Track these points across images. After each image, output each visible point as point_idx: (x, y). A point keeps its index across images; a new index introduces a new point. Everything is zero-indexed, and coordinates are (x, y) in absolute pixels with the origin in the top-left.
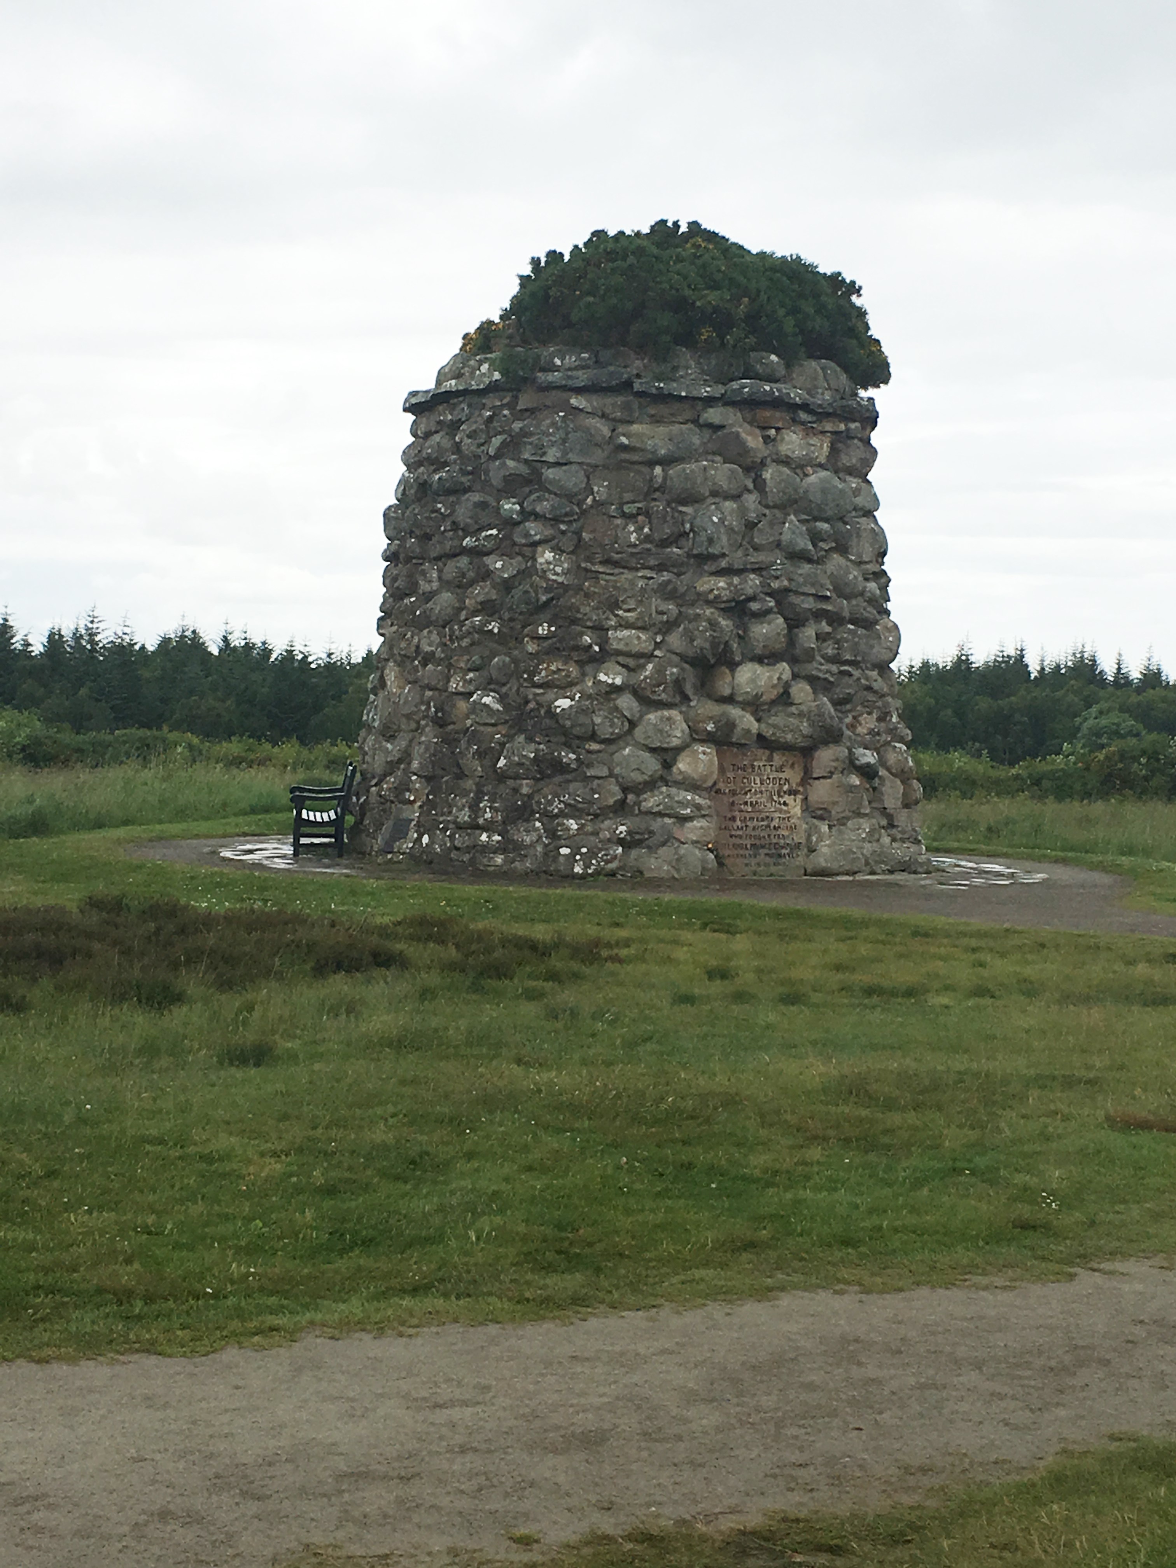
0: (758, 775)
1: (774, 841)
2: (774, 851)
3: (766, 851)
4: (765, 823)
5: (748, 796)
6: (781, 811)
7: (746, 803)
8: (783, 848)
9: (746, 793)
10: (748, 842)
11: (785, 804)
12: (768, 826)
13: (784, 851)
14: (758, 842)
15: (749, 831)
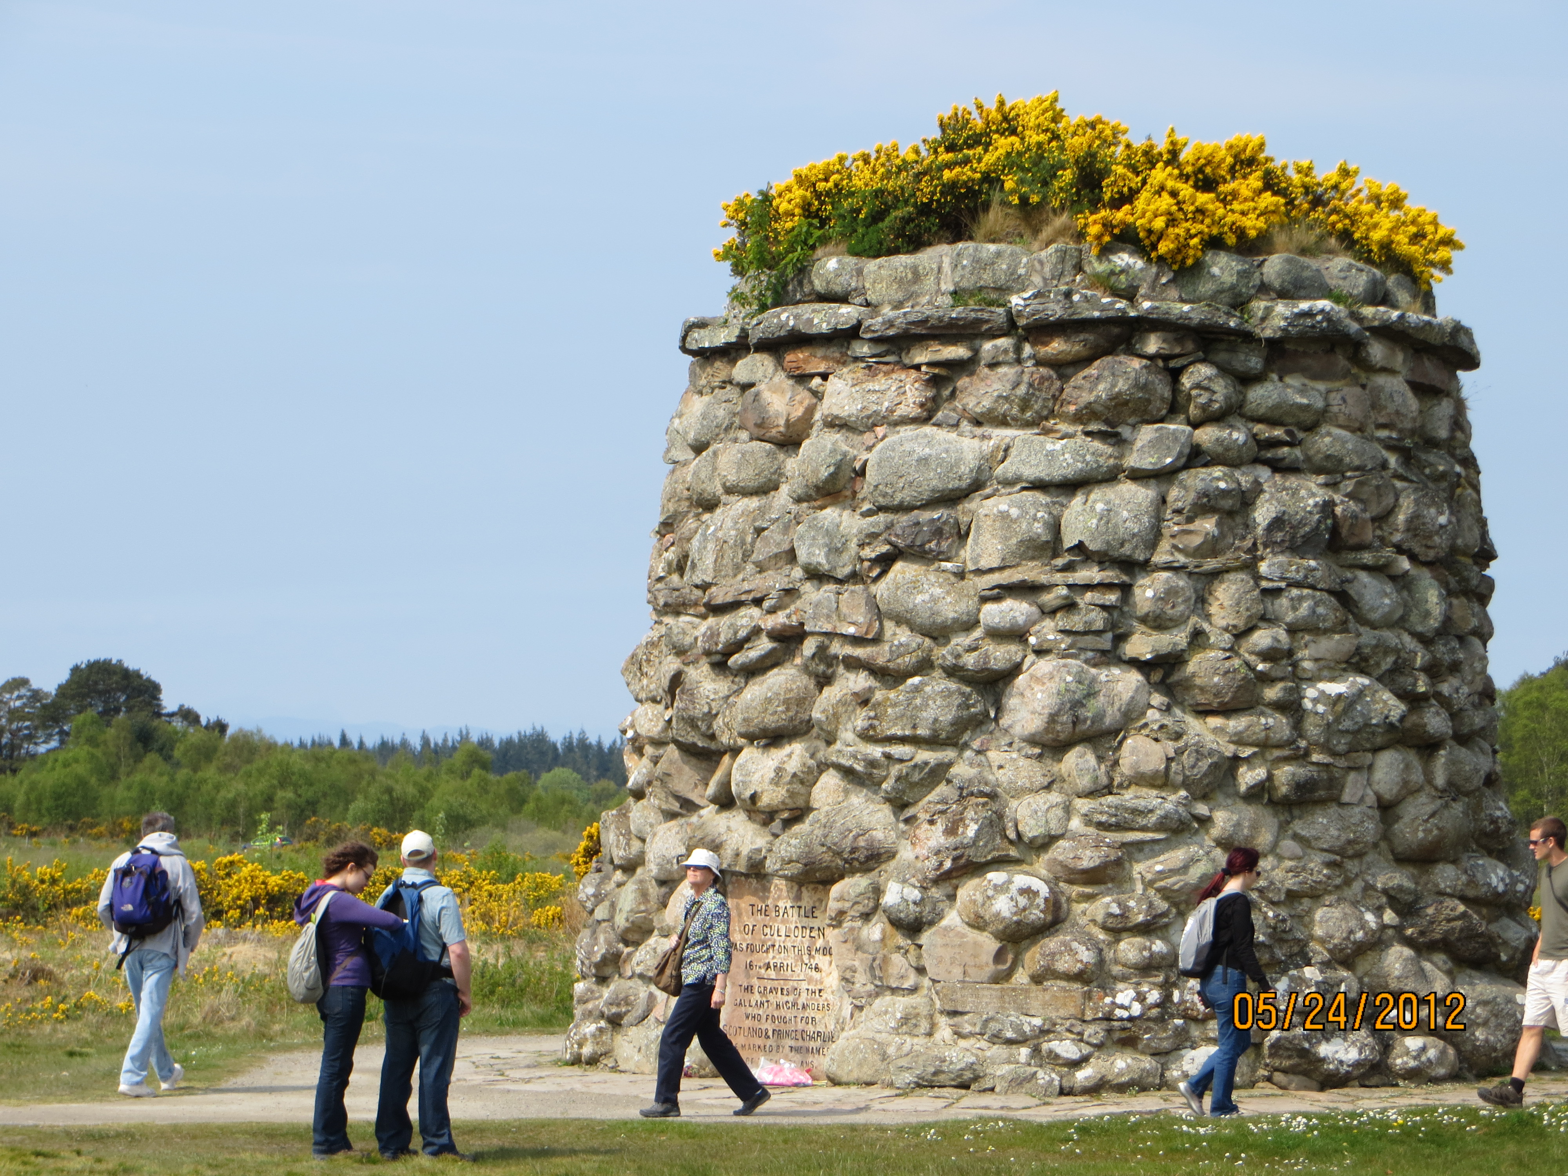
0: (783, 922)
1: (800, 1026)
2: (800, 1043)
3: (793, 1043)
4: (790, 998)
5: (771, 955)
6: (810, 980)
7: (768, 966)
8: (812, 1038)
9: (767, 951)
10: (769, 1026)
11: (817, 968)
12: (795, 1004)
13: (812, 1044)
14: (783, 1027)
15: (771, 1010)
